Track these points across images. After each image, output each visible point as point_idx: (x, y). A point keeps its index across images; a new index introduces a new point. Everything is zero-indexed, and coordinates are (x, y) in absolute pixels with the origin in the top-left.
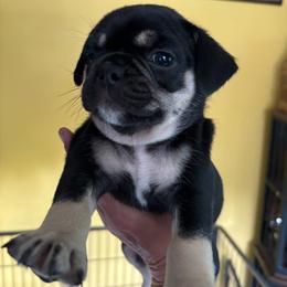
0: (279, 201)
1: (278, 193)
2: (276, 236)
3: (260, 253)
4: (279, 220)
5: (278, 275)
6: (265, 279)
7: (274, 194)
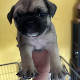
0: (77, 47)
1: (76, 45)
2: (77, 57)
3: (73, 62)
4: (77, 52)
5: (78, 68)
6: (75, 70)
7: (75, 45)
